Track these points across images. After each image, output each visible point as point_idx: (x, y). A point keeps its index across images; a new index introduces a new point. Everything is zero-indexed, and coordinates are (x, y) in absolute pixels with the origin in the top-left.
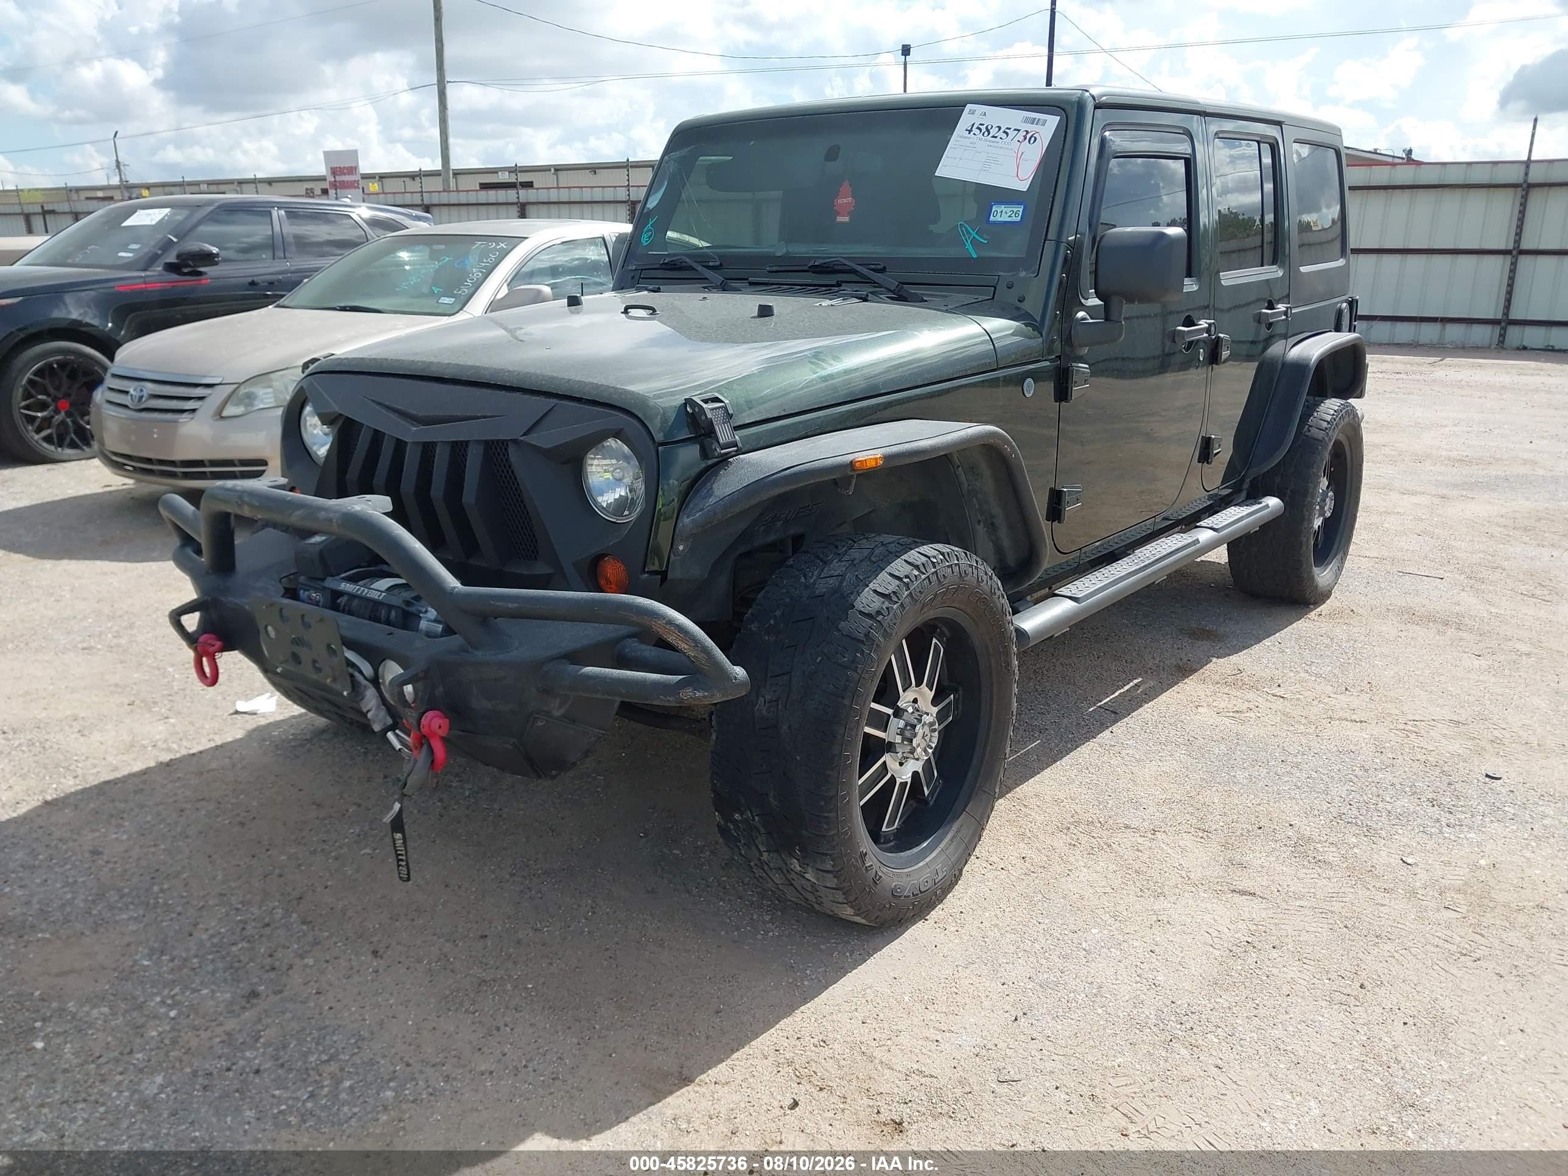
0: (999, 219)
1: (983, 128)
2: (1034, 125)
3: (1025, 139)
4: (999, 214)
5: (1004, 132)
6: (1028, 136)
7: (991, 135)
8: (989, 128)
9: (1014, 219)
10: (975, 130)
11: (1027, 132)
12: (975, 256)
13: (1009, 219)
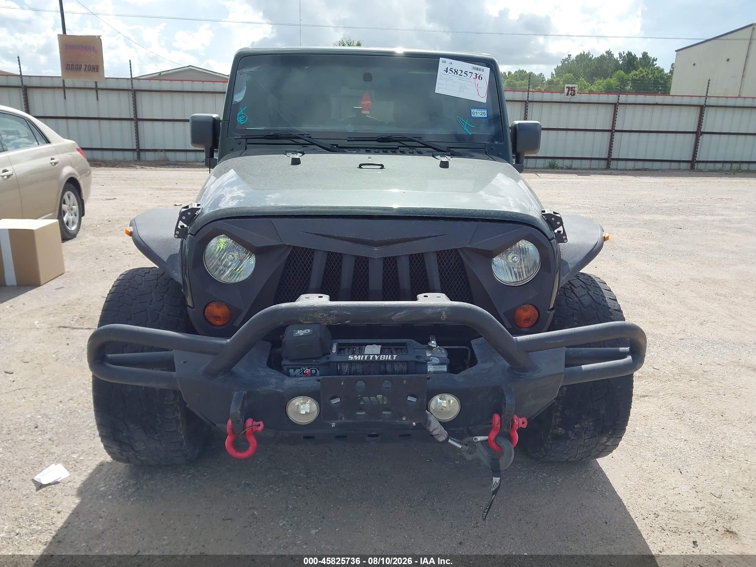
0: (475, 115)
1: (453, 70)
2: (479, 71)
3: (477, 77)
4: (476, 113)
5: (465, 73)
6: (478, 76)
7: (458, 74)
8: (456, 70)
9: (483, 116)
10: (449, 71)
11: (477, 74)
12: (470, 134)
13: (481, 116)
